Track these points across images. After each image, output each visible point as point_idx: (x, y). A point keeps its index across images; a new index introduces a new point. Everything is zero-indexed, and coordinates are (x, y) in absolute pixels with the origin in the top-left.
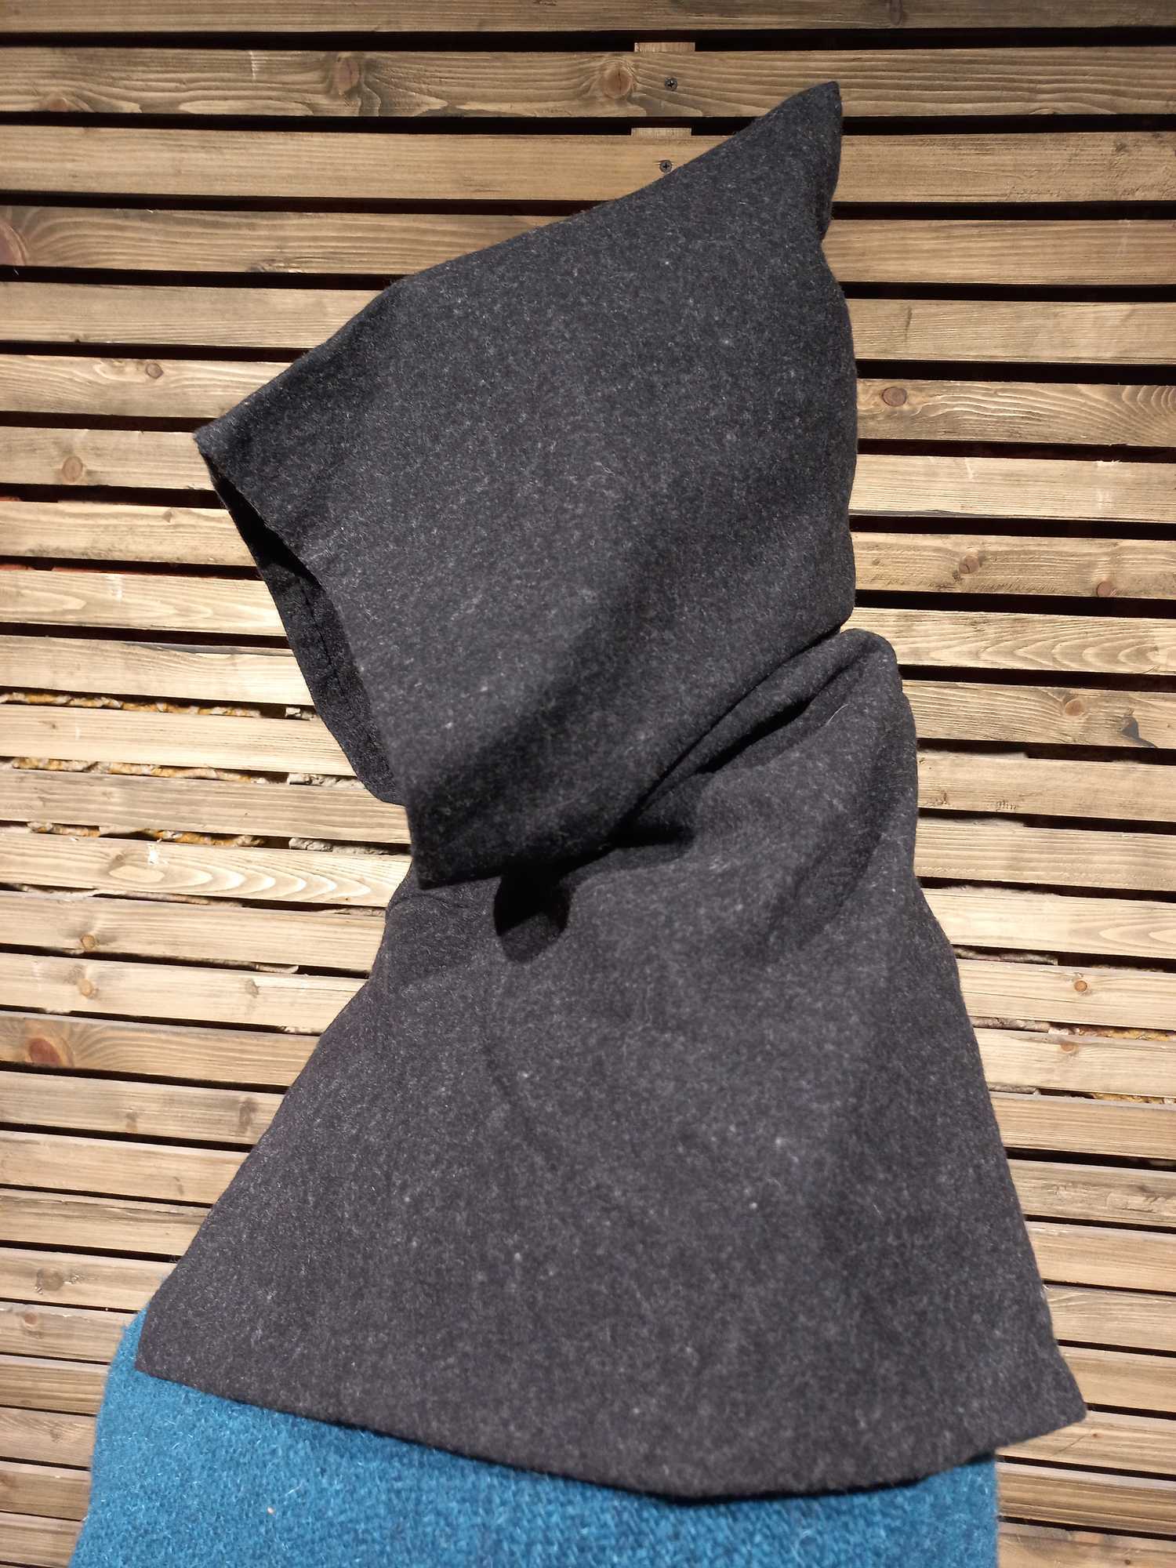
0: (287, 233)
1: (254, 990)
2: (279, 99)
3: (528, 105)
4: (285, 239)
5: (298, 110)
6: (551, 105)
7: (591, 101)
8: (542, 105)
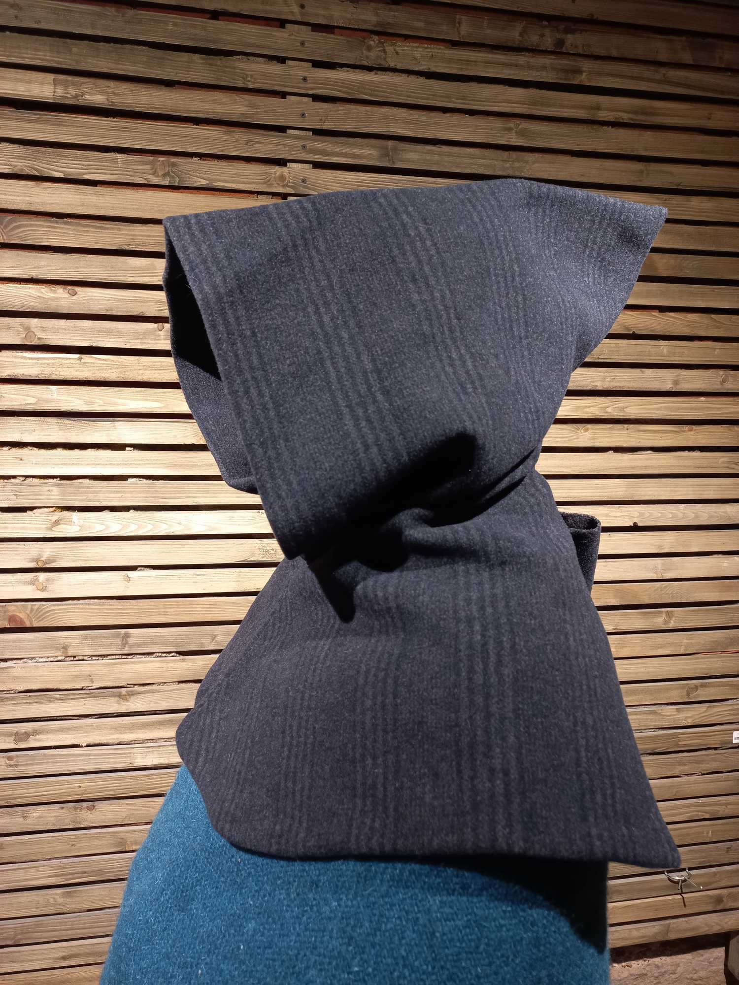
0: (137, 233)
1: (128, 579)
2: (131, 176)
3: (244, 185)
4: (134, 235)
5: (140, 181)
6: (254, 186)
7: (271, 185)
8: (251, 186)
